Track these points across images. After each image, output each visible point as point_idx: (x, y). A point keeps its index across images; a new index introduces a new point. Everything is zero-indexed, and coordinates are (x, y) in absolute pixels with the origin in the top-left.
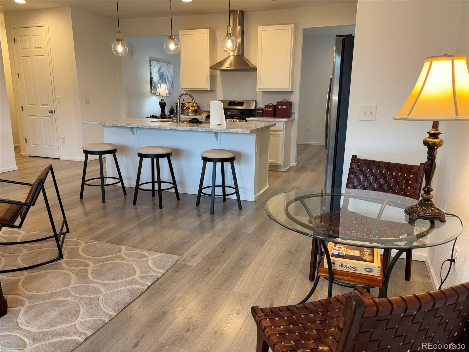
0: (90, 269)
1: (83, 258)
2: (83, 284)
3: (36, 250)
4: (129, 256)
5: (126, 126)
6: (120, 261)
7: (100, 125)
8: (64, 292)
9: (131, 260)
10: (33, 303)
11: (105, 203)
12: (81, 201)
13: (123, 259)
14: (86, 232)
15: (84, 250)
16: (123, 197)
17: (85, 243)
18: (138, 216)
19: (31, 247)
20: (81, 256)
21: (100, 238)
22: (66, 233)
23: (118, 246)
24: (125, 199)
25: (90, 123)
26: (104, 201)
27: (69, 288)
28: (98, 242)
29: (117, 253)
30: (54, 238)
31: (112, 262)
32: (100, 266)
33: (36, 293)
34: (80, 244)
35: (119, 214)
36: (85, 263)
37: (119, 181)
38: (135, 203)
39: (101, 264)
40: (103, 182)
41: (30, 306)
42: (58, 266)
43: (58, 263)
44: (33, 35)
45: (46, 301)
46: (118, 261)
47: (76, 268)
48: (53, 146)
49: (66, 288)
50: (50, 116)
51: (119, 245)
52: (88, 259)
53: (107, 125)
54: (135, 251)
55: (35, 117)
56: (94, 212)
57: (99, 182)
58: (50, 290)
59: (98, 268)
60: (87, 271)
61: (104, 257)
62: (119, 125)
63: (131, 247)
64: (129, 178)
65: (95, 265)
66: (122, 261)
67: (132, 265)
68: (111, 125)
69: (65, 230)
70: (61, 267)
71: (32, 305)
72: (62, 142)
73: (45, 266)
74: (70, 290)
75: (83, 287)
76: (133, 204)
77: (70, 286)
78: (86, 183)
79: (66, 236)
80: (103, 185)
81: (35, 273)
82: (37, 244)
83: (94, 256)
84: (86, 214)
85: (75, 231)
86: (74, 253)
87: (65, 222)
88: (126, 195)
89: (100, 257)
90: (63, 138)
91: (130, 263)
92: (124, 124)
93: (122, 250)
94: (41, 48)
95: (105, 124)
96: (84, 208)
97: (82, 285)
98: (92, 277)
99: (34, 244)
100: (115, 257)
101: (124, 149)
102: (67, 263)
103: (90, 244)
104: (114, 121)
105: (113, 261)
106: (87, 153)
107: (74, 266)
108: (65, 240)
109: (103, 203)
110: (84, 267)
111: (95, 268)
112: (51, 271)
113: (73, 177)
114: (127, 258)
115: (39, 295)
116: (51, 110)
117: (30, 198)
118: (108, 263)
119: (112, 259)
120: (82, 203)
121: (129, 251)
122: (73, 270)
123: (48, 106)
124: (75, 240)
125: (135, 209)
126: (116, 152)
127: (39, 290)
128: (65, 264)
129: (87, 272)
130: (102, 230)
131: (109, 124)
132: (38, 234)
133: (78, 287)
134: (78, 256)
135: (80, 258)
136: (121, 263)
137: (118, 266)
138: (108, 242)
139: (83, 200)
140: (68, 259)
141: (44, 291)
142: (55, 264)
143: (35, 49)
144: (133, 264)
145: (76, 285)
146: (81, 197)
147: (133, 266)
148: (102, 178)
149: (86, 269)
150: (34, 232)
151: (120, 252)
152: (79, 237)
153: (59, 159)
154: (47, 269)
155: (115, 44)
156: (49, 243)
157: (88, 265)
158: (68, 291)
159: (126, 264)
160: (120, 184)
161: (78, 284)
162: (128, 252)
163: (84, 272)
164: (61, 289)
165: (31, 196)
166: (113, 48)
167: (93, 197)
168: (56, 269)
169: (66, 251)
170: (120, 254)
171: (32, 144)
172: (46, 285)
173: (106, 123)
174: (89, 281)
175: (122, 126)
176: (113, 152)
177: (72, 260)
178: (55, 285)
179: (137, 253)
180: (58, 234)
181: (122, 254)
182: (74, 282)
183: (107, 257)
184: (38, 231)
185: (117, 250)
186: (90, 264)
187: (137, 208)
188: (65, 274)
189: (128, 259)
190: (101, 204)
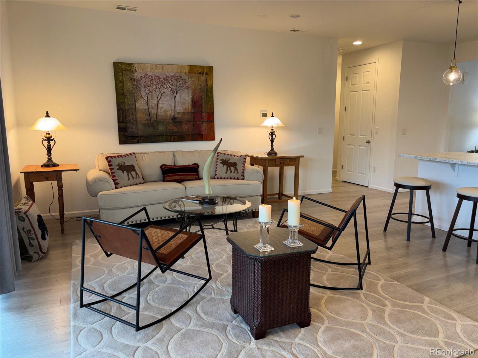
0: (388, 310)
1: (381, 296)
2: (379, 325)
3: (340, 273)
4: (432, 311)
5: (446, 162)
6: (421, 314)
7: (416, 158)
8: (360, 326)
9: (435, 316)
10: (332, 325)
11: (409, 241)
12: (384, 233)
13: (424, 312)
14: (387, 268)
15: (383, 287)
16: (430, 239)
17: (384, 280)
18: (446, 266)
19: (336, 269)
20: (379, 293)
21: (400, 279)
22: (367, 264)
23: (420, 295)
24: (433, 243)
25: (406, 155)
26: (408, 239)
27: (365, 322)
28: (398, 283)
29: (418, 302)
30: (357, 266)
31: (411, 311)
32: (398, 311)
33: (335, 316)
34: (379, 280)
35: (425, 258)
36: (383, 302)
37: (428, 220)
38: (444, 249)
39: (399, 309)
40: (410, 218)
41: (329, 327)
42: (357, 296)
43: (357, 293)
44: (363, 72)
45: (343, 328)
46: (419, 313)
47: (373, 304)
48: (364, 175)
49: (362, 322)
50: (366, 146)
51: (422, 295)
52: (386, 299)
53: (424, 159)
54: (441, 308)
55: (353, 146)
56: (396, 249)
57: (406, 218)
58: (348, 318)
59: (396, 313)
60: (384, 311)
61: (403, 302)
62: (438, 160)
63: (436, 301)
64: (440, 219)
65: (393, 308)
66: (423, 315)
67: (435, 323)
68: (428, 159)
69: (367, 261)
70: (359, 298)
71: (331, 326)
72: (373, 171)
73: (345, 292)
74: (365, 325)
75: (379, 328)
76: (442, 250)
77: (366, 321)
78: (392, 216)
79: (367, 267)
80: (410, 222)
81: (336, 295)
82: (341, 267)
83: (393, 297)
84: (388, 249)
85: (376, 264)
86: (373, 288)
87: (368, 254)
88: (435, 237)
89: (399, 301)
90: (374, 168)
91: (433, 320)
92: (444, 159)
93: (425, 302)
94: (369, 83)
95: (421, 158)
96: (386, 241)
97: (377, 324)
98: (388, 320)
99: (338, 267)
100: (415, 306)
101: (440, 186)
102: (366, 296)
103: (389, 283)
104: (432, 154)
105: (413, 311)
106: (398, 186)
107: (371, 301)
108: (366, 271)
109: (407, 241)
110: (382, 306)
111: (393, 312)
112: (350, 298)
113: (379, 208)
114: (429, 312)
115: (337, 319)
116: (368, 141)
117: (343, 225)
118: (407, 311)
119: (412, 307)
120: (385, 235)
121: (433, 304)
122: (370, 305)
123: (366, 136)
124: (375, 274)
125: (445, 256)
126: (430, 189)
127: (338, 314)
128: (363, 296)
129: (384, 314)
130: (404, 270)
131: (426, 158)
132: (343, 258)
133: (373, 326)
134: (376, 292)
135: (378, 294)
136: (422, 316)
137: (418, 319)
138: (410, 287)
139: (387, 233)
140: (367, 292)
141: (342, 317)
142: (354, 293)
143: (363, 84)
144: (437, 323)
145: (372, 323)
146: (385, 230)
147: (436, 325)
148: (410, 214)
149: (383, 309)
150: (339, 255)
151: (422, 303)
152: (378, 271)
153: (368, 187)
154: (347, 295)
155: (448, 73)
156: (351, 270)
157: (385, 305)
158: (364, 326)
159: (428, 319)
160: (429, 224)
161: (374, 323)
162: (431, 305)
163: (381, 312)
164: (357, 321)
165: (343, 223)
166: (444, 77)
167: (397, 232)
168: (354, 298)
169: (365, 283)
170: (422, 305)
171: (346, 170)
172: (344, 311)
173: (423, 157)
174: (385, 324)
175: (442, 161)
176: (426, 189)
177: (370, 295)
178: (352, 314)
179: (442, 311)
180: (361, 263)
181: (425, 307)
182: (370, 319)
183: (407, 303)
184: (343, 255)
185: (419, 299)
186: (388, 305)
187: (447, 255)
188: (362, 306)
189: (431, 315)
190: (405, 242)
